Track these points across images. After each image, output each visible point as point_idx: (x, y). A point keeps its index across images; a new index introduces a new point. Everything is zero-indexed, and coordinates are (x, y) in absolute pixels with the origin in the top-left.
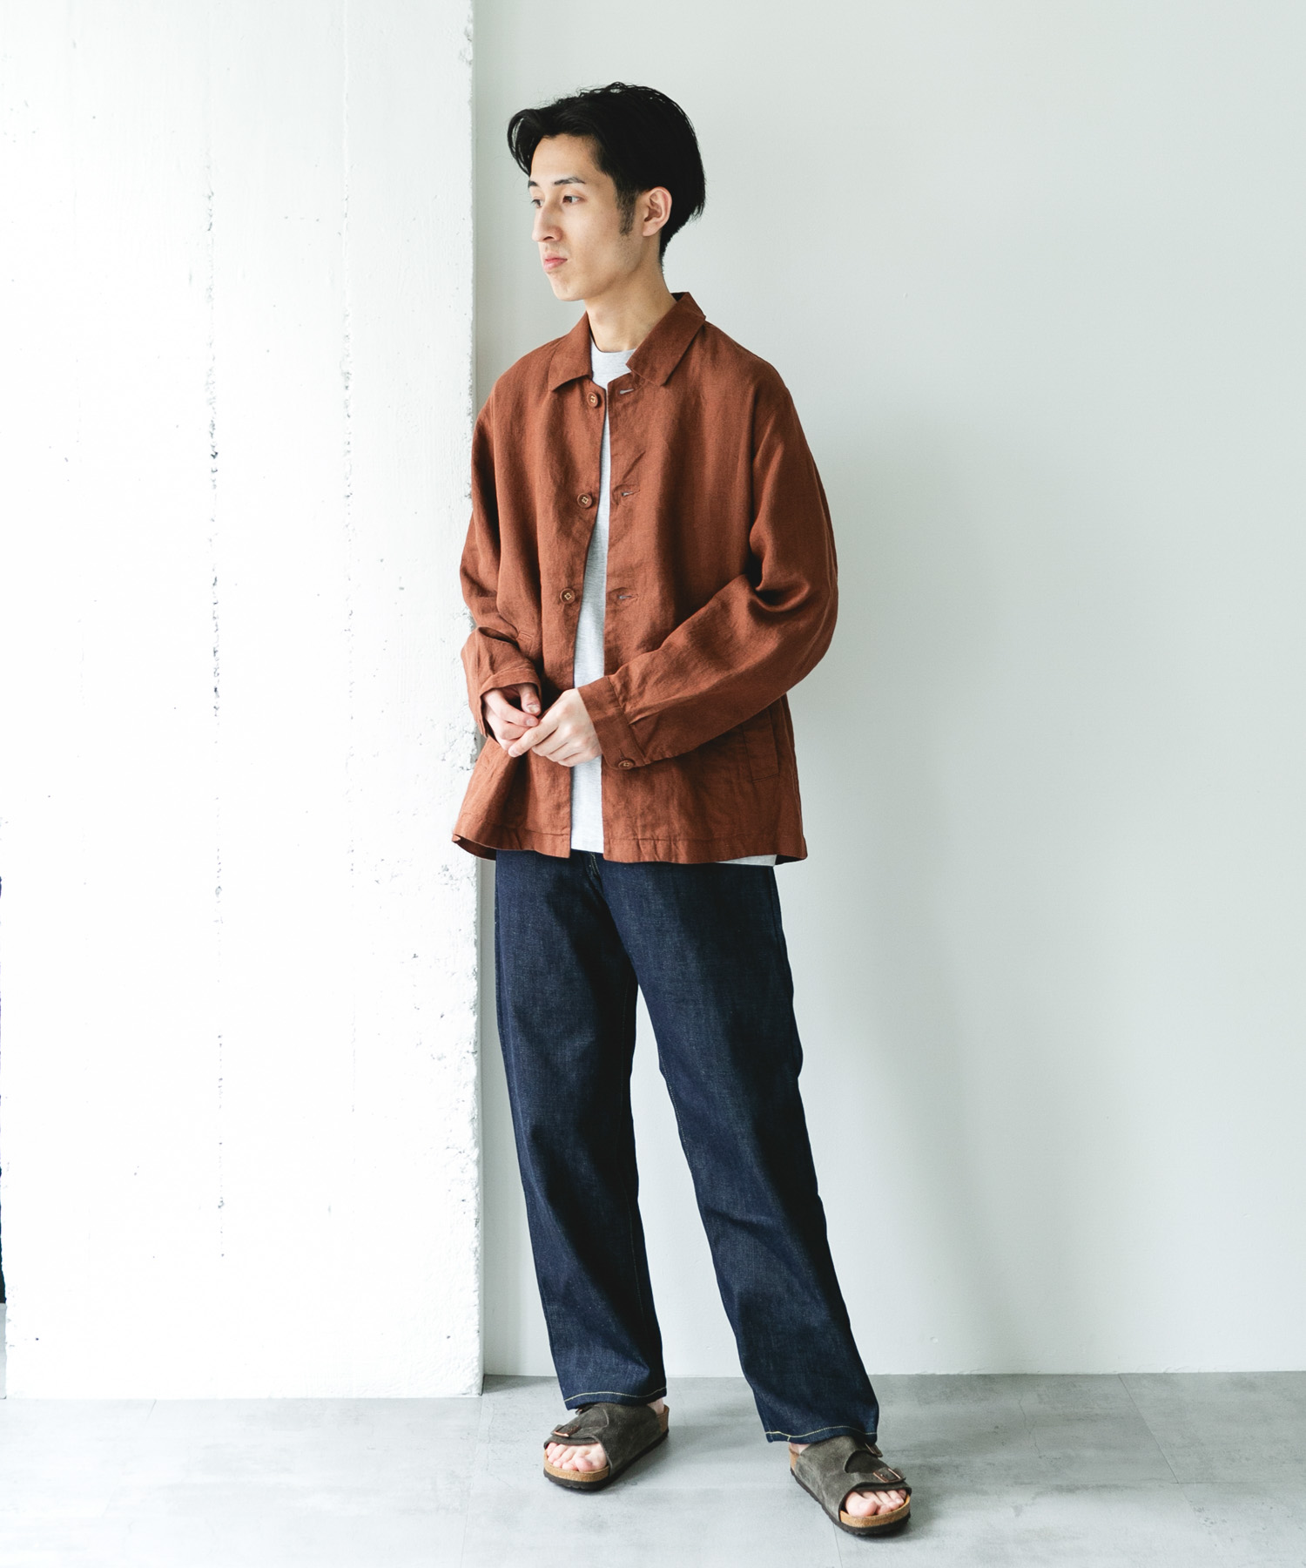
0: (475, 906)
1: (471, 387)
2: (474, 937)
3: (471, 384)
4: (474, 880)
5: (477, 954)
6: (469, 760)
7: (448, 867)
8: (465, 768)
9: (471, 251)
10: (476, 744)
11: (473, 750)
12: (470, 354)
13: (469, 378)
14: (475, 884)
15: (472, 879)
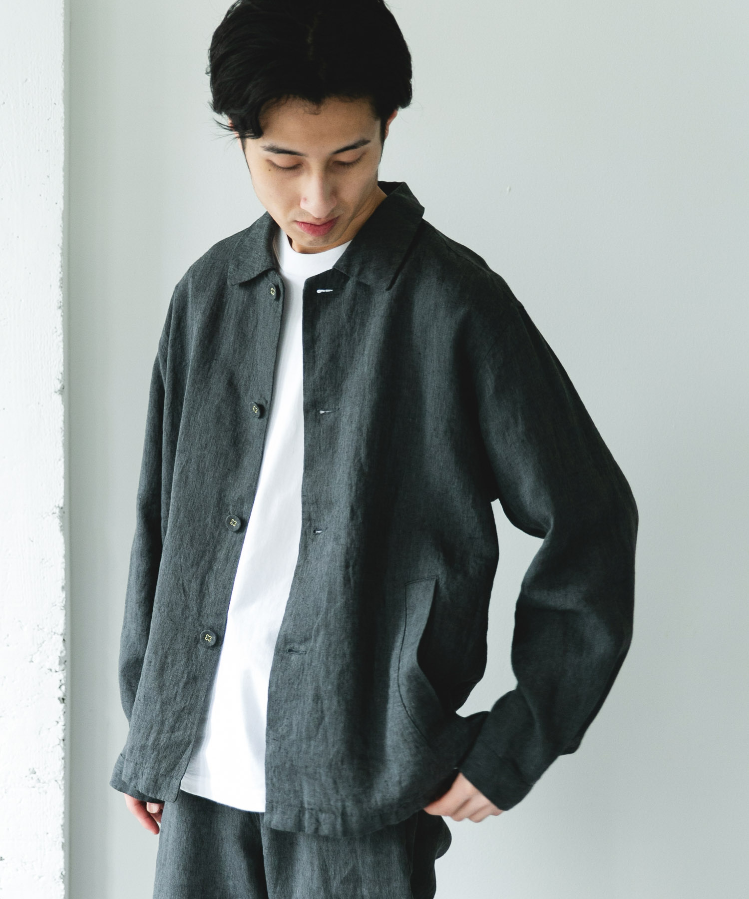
0: (62, 809)
1: (62, 279)
2: (61, 840)
3: (61, 276)
4: (61, 783)
5: (65, 857)
6: (57, 662)
7: (36, 770)
8: (53, 670)
9: (63, 138)
10: (64, 646)
11: (61, 652)
12: (61, 244)
13: (60, 270)
14: (62, 787)
15: (60, 782)
